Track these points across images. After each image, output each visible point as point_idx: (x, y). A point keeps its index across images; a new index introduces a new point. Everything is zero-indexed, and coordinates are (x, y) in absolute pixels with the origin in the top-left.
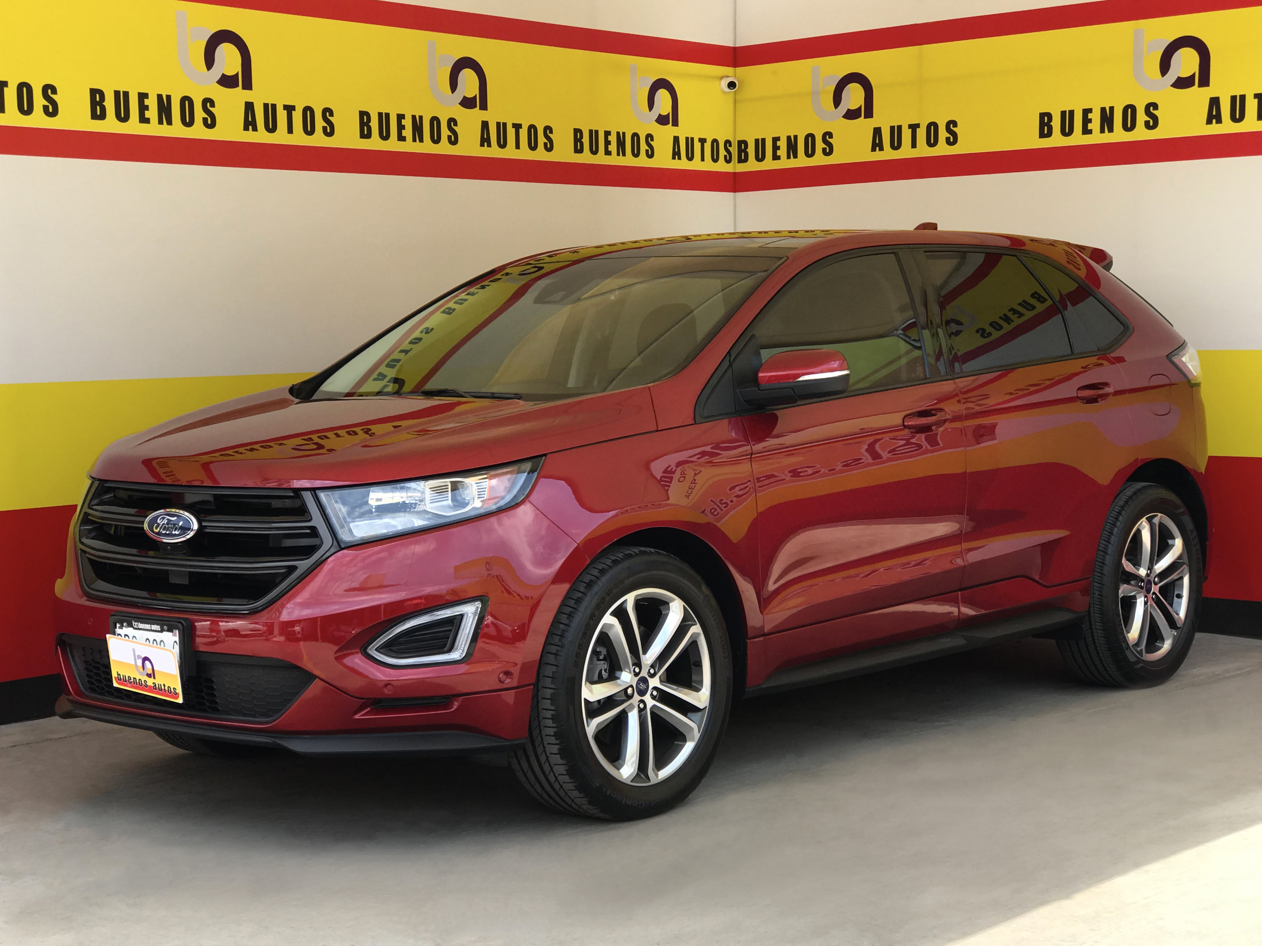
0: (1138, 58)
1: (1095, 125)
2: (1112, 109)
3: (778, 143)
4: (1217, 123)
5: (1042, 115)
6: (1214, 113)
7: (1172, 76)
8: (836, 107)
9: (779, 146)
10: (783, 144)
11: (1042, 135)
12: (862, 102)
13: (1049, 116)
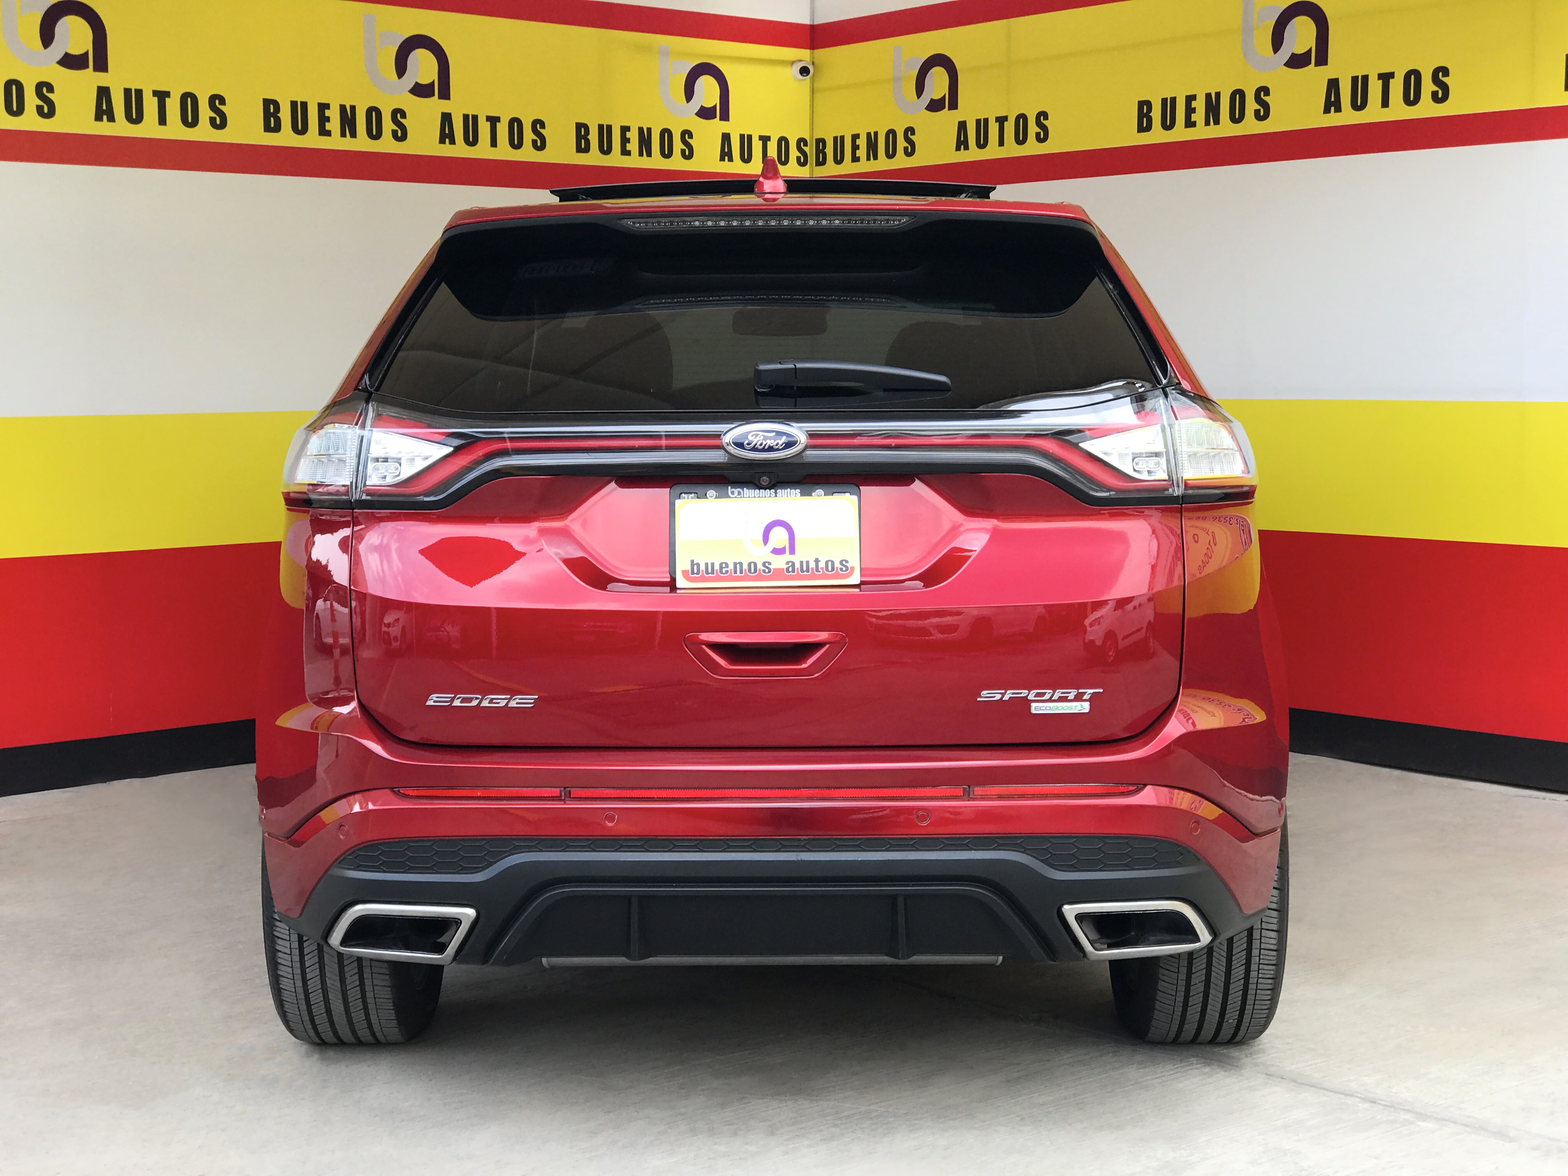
0: (1247, 30)
1: (1199, 116)
2: (1218, 95)
3: (858, 142)
4: (1336, 111)
5: (1141, 104)
6: (1333, 99)
7: (1285, 53)
8: (919, 97)
9: (859, 145)
10: (862, 143)
11: (1141, 129)
12: (946, 91)
13: (1148, 104)
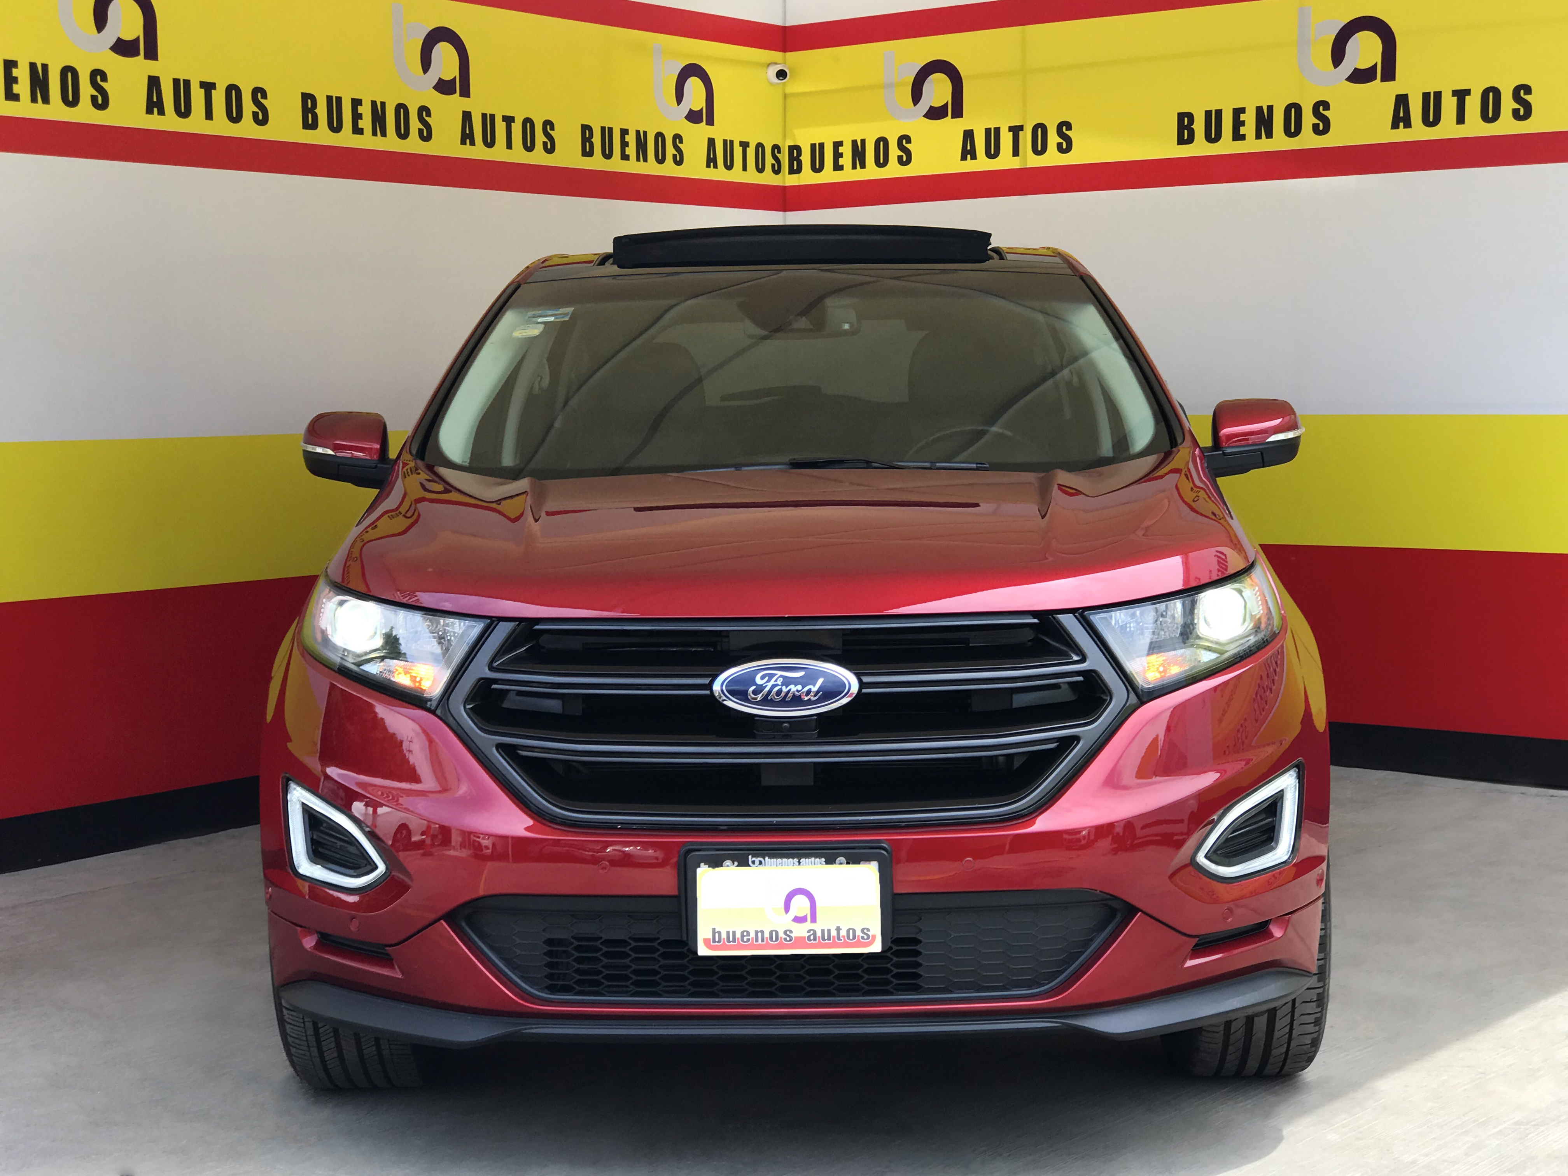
0: (1304, 44)
1: (1249, 129)
2: (1270, 108)
3: (841, 149)
4: (1405, 127)
5: (1181, 116)
6: (1401, 115)
7: (1347, 68)
8: (915, 104)
9: (842, 154)
10: (847, 150)
11: (1181, 141)
12: (949, 98)
13: (1190, 116)
